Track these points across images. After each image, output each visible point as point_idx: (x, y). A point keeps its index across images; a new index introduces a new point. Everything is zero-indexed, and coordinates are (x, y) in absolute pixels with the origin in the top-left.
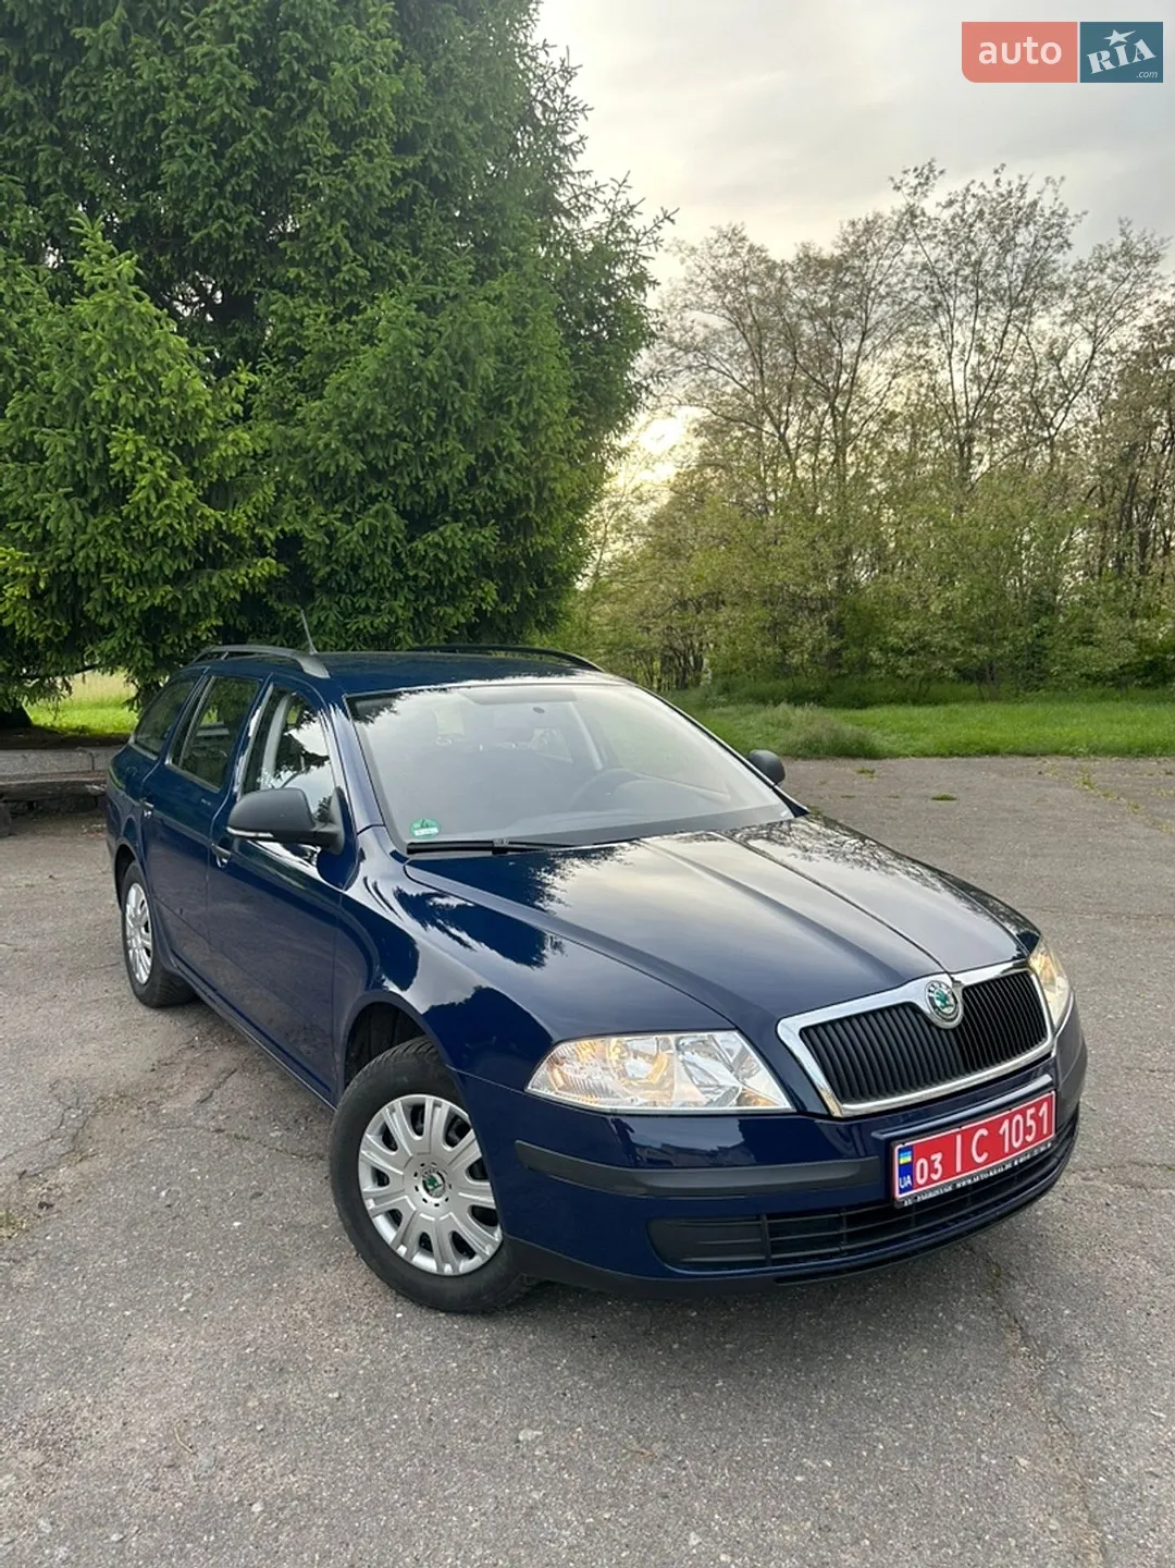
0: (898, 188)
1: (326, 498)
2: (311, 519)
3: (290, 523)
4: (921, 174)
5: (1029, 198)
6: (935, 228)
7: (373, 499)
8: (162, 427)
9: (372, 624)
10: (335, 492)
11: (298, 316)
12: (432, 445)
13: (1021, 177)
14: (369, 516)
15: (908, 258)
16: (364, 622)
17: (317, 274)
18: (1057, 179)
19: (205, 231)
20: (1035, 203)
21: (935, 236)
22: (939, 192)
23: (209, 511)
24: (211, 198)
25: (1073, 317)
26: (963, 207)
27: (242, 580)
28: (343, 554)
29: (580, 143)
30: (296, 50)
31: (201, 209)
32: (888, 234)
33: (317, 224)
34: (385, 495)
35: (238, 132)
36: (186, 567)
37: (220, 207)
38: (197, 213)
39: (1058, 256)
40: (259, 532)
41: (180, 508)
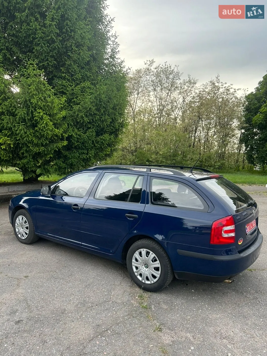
0: (145, 64)
2: (75, 132)
3: (71, 132)
4: (151, 62)
6: (154, 73)
7: (90, 128)
8: (46, 110)
9: (86, 157)
10: (79, 126)
11: (65, 85)
12: (103, 117)
13: (170, 64)
14: (88, 132)
15: (148, 79)
17: (69, 76)
18: (178, 66)
19: (43, 63)
20: (173, 70)
21: (153, 75)
22: (155, 65)
23: (56, 130)
24: (46, 56)
25: (180, 93)
26: (158, 69)
27: (60, 146)
28: (82, 140)
29: (118, 52)
30: (68, 25)
31: (43, 58)
32: (143, 73)
33: (71, 64)
34: (92, 127)
35: (54, 42)
36: (48, 143)
37: (48, 58)
38: (41, 59)
39: (177, 81)
40: (64, 135)
41: (51, 129)
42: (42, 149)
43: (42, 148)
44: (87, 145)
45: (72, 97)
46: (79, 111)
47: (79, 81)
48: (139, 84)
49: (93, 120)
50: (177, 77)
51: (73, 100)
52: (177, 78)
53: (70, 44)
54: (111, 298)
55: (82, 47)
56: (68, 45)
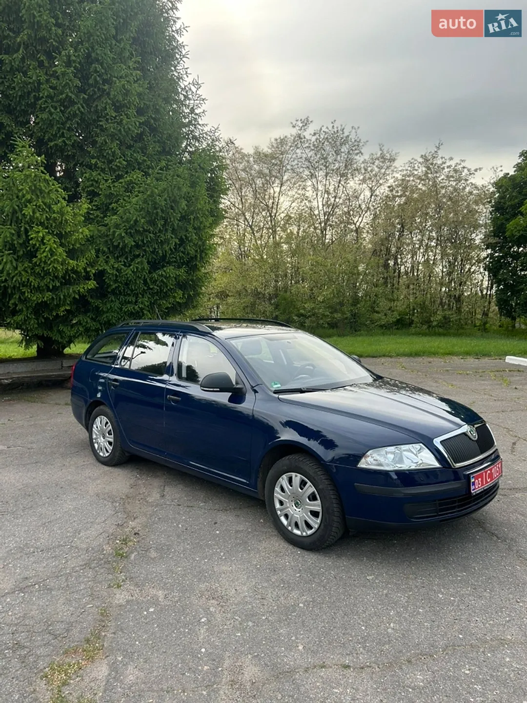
0: (294, 127)
1: (116, 256)
2: (110, 265)
3: (101, 265)
4: (304, 122)
5: (346, 134)
6: (310, 144)
7: (138, 256)
8: (51, 226)
9: (134, 308)
10: (119, 253)
11: (96, 179)
12: (162, 235)
13: (341, 126)
14: (135, 263)
15: (299, 155)
16: (130, 307)
17: (104, 162)
18: (357, 128)
19: (56, 142)
20: (348, 136)
21: (310, 147)
22: (311, 129)
23: (71, 261)
24: (59, 129)
25: (364, 181)
26: (320, 136)
27: (82, 290)
28: (124, 279)
29: (203, 113)
30: (98, 72)
31: (54, 133)
32: (290, 144)
33: (106, 143)
34: (142, 255)
35: (72, 103)
36: (58, 284)
37: (63, 133)
38: (52, 135)
39: (357, 157)
40: (88, 269)
41: (60, 260)
42: (47, 297)
43: (48, 295)
44: (133, 287)
45: (110, 200)
46: (117, 226)
47: (123, 171)
48: (283, 166)
49: (143, 241)
50: (355, 150)
51: (111, 207)
52: (356, 152)
53: (104, 106)
54: (72, 541)
55: (126, 109)
56: (99, 108)
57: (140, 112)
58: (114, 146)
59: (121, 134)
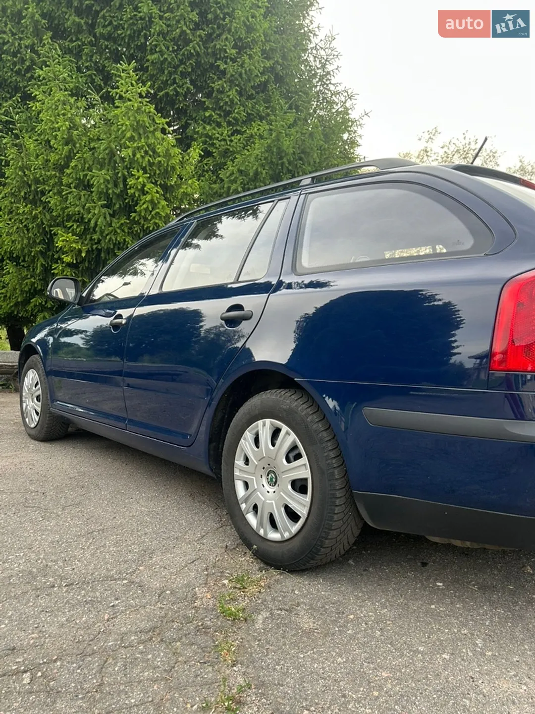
0: (420, 139)
4: (431, 133)
6: (438, 156)
8: (155, 174)
11: (210, 134)
13: (474, 136)
17: (220, 115)
19: (166, 91)
24: (170, 73)
26: (448, 148)
29: (337, 69)
31: (165, 79)
33: (224, 89)
35: (188, 41)
37: (175, 79)
38: (162, 83)
41: (163, 214)
47: (241, 127)
53: (223, 44)
54: (134, 572)
55: (248, 50)
56: (218, 47)
57: (266, 54)
58: (233, 93)
59: (242, 78)
